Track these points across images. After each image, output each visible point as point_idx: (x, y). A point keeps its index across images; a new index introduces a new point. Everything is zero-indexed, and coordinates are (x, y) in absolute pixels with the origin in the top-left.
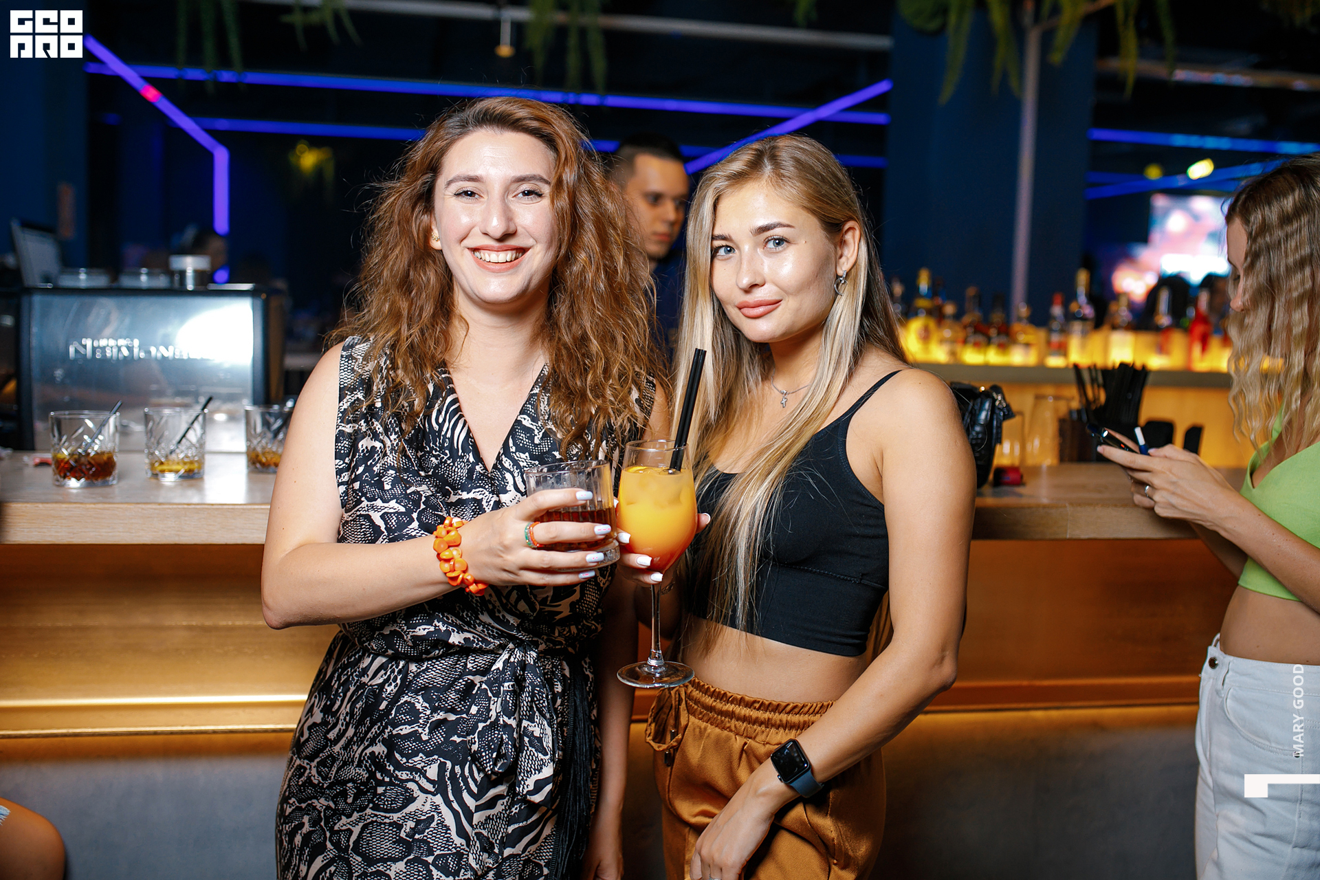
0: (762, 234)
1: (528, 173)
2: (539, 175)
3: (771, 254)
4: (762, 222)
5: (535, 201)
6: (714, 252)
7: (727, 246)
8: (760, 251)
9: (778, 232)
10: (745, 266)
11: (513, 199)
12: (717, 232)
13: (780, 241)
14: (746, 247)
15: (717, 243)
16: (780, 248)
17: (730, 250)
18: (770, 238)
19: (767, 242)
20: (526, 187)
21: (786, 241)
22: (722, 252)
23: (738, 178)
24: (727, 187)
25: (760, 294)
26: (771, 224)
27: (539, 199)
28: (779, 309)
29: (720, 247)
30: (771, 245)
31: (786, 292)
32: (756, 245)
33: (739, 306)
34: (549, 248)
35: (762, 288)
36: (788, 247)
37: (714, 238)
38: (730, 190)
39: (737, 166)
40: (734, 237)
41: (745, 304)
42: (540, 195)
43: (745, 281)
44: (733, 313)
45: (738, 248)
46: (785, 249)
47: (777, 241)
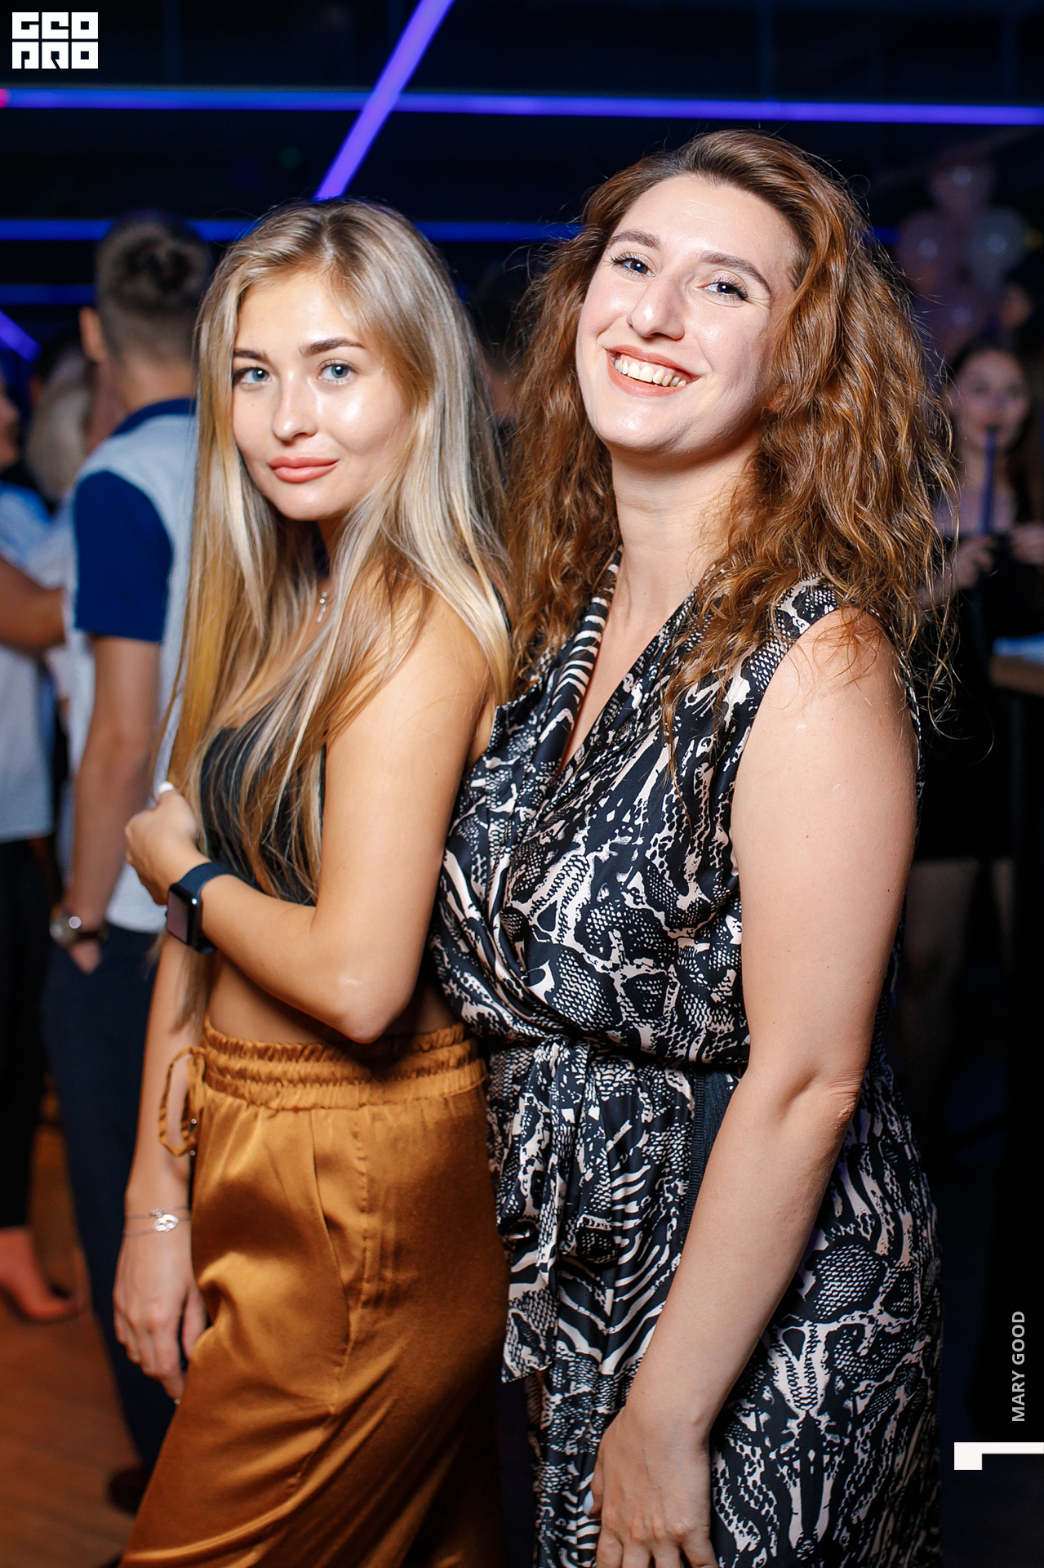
0: (317, 356)
1: (731, 254)
2: (751, 264)
3: (328, 388)
4: (318, 337)
5: (729, 304)
6: (238, 376)
7: (258, 369)
8: (310, 381)
9: (342, 354)
10: (287, 403)
11: (696, 289)
12: (243, 344)
13: (342, 370)
14: (291, 375)
15: (242, 362)
16: (342, 381)
17: (261, 375)
18: (328, 363)
19: (323, 370)
20: (726, 275)
21: (354, 371)
22: (249, 378)
23: (284, 264)
24: (264, 276)
25: (305, 449)
26: (333, 341)
27: (738, 303)
28: (335, 472)
29: (247, 370)
30: (328, 374)
31: (346, 446)
32: (307, 371)
33: (274, 464)
34: (731, 386)
35: (312, 439)
36: (355, 380)
37: (237, 353)
38: (266, 282)
39: (283, 244)
40: (271, 356)
41: (285, 462)
42: (743, 297)
43: (287, 428)
44: (263, 474)
45: (277, 373)
46: (350, 384)
47: (339, 368)
